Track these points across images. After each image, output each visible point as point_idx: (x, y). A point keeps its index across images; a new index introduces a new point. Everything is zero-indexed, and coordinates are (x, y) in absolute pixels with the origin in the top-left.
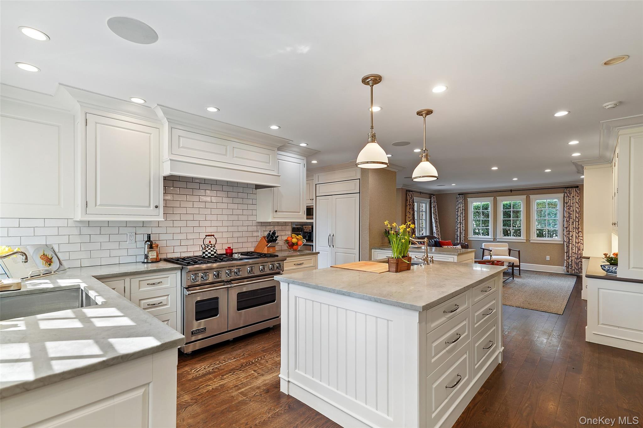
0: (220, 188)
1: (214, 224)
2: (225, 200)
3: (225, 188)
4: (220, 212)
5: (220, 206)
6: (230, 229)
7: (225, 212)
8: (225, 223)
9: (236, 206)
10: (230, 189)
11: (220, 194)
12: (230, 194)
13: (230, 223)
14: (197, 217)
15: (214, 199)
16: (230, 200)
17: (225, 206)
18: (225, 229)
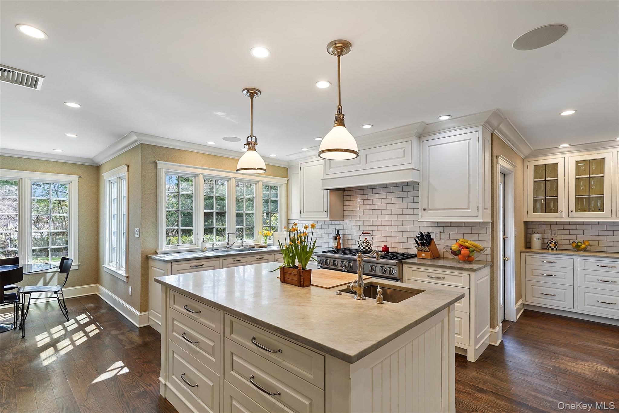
0: (389, 190)
1: (384, 223)
2: (395, 200)
3: (395, 189)
4: (389, 212)
5: (389, 206)
6: (400, 229)
7: (394, 212)
8: (395, 223)
9: (406, 206)
10: (400, 189)
11: (389, 195)
12: (400, 194)
13: (400, 223)
14: (371, 218)
15: (385, 201)
16: (400, 200)
17: (394, 206)
18: (395, 229)
